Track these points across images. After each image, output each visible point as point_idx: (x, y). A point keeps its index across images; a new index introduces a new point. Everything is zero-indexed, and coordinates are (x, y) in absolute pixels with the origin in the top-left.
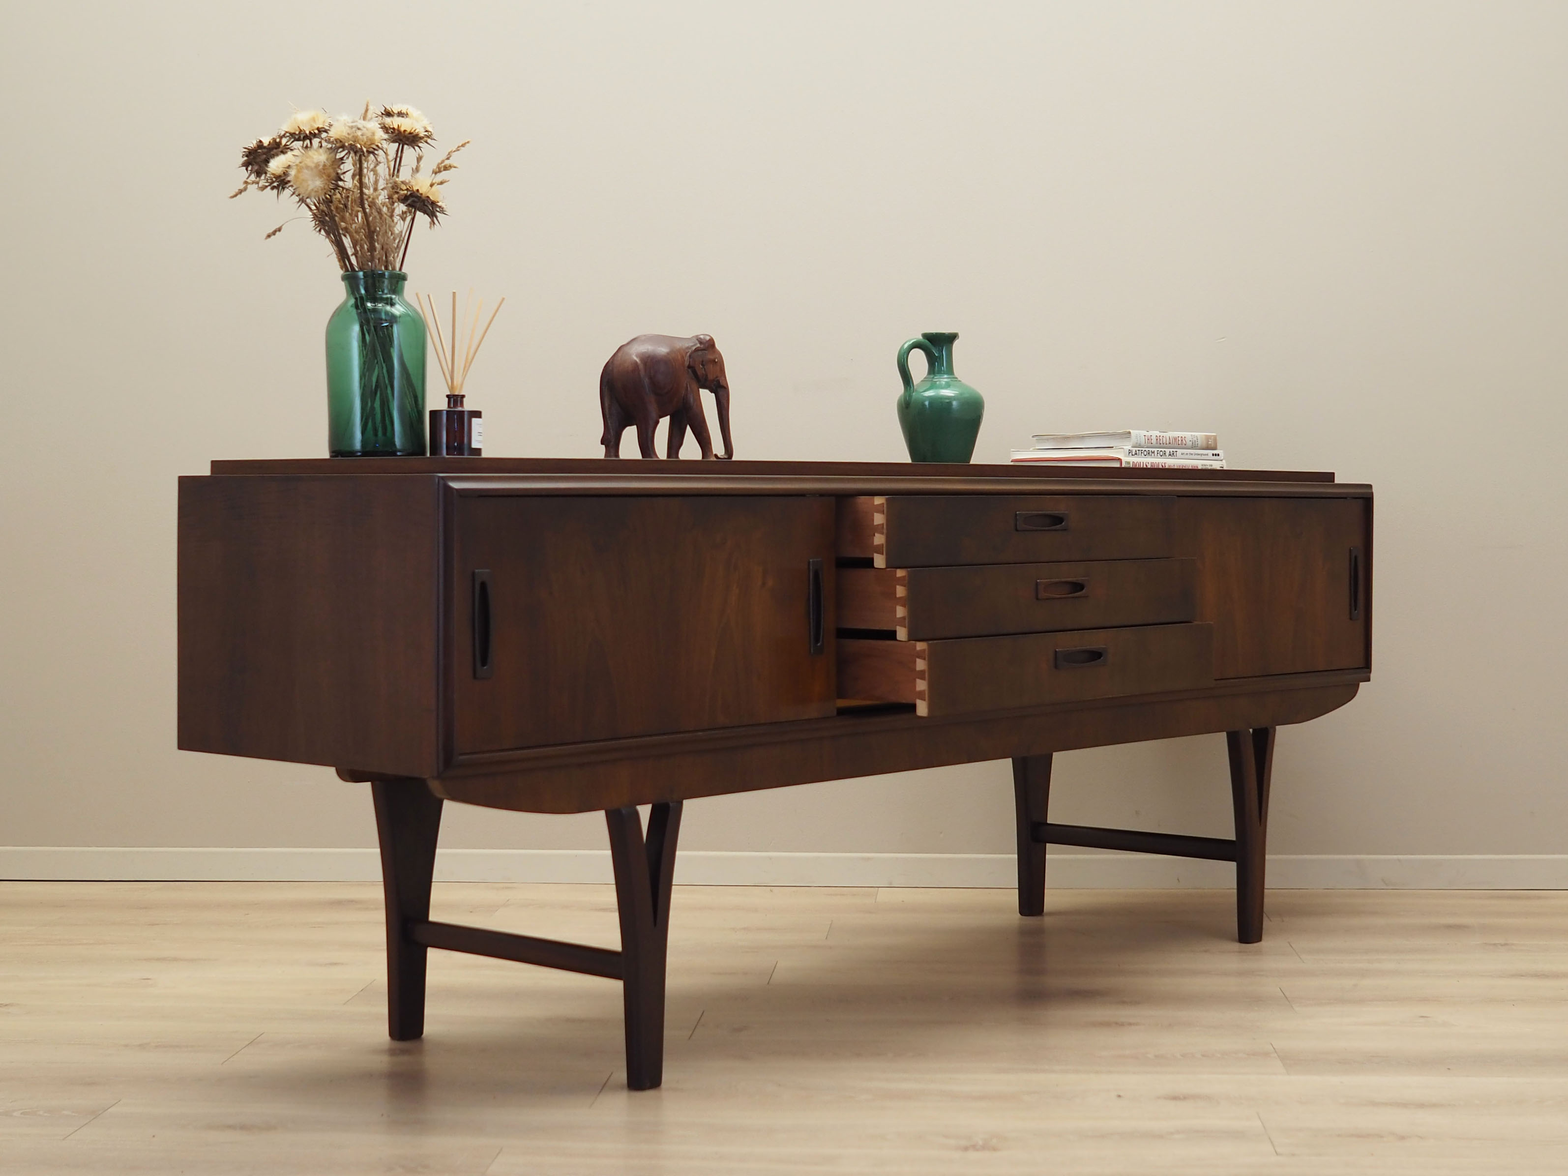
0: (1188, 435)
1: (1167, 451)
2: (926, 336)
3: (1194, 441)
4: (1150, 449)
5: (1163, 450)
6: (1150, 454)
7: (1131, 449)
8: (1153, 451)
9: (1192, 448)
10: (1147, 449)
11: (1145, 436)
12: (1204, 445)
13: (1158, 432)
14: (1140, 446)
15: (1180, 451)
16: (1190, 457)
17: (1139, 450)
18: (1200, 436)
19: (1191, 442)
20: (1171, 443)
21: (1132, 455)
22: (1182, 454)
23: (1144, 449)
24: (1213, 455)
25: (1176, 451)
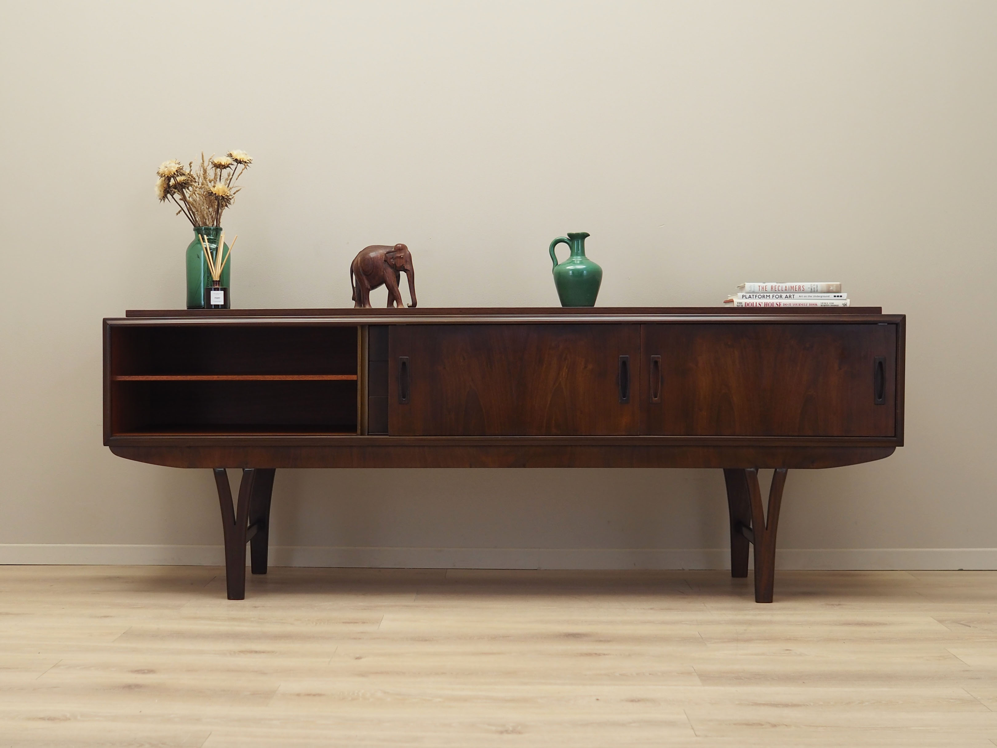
0: (807, 285)
1: (784, 295)
2: (570, 235)
3: (813, 288)
4: (765, 294)
5: (779, 294)
6: (765, 297)
7: (745, 294)
8: (768, 295)
9: (811, 292)
10: (762, 294)
11: (759, 286)
12: (825, 289)
13: (776, 283)
14: (754, 292)
15: (797, 295)
16: (810, 298)
17: (753, 295)
18: (821, 285)
19: (810, 289)
20: (788, 290)
21: (746, 298)
22: (800, 296)
23: (758, 294)
24: (835, 296)
25: (793, 295)
